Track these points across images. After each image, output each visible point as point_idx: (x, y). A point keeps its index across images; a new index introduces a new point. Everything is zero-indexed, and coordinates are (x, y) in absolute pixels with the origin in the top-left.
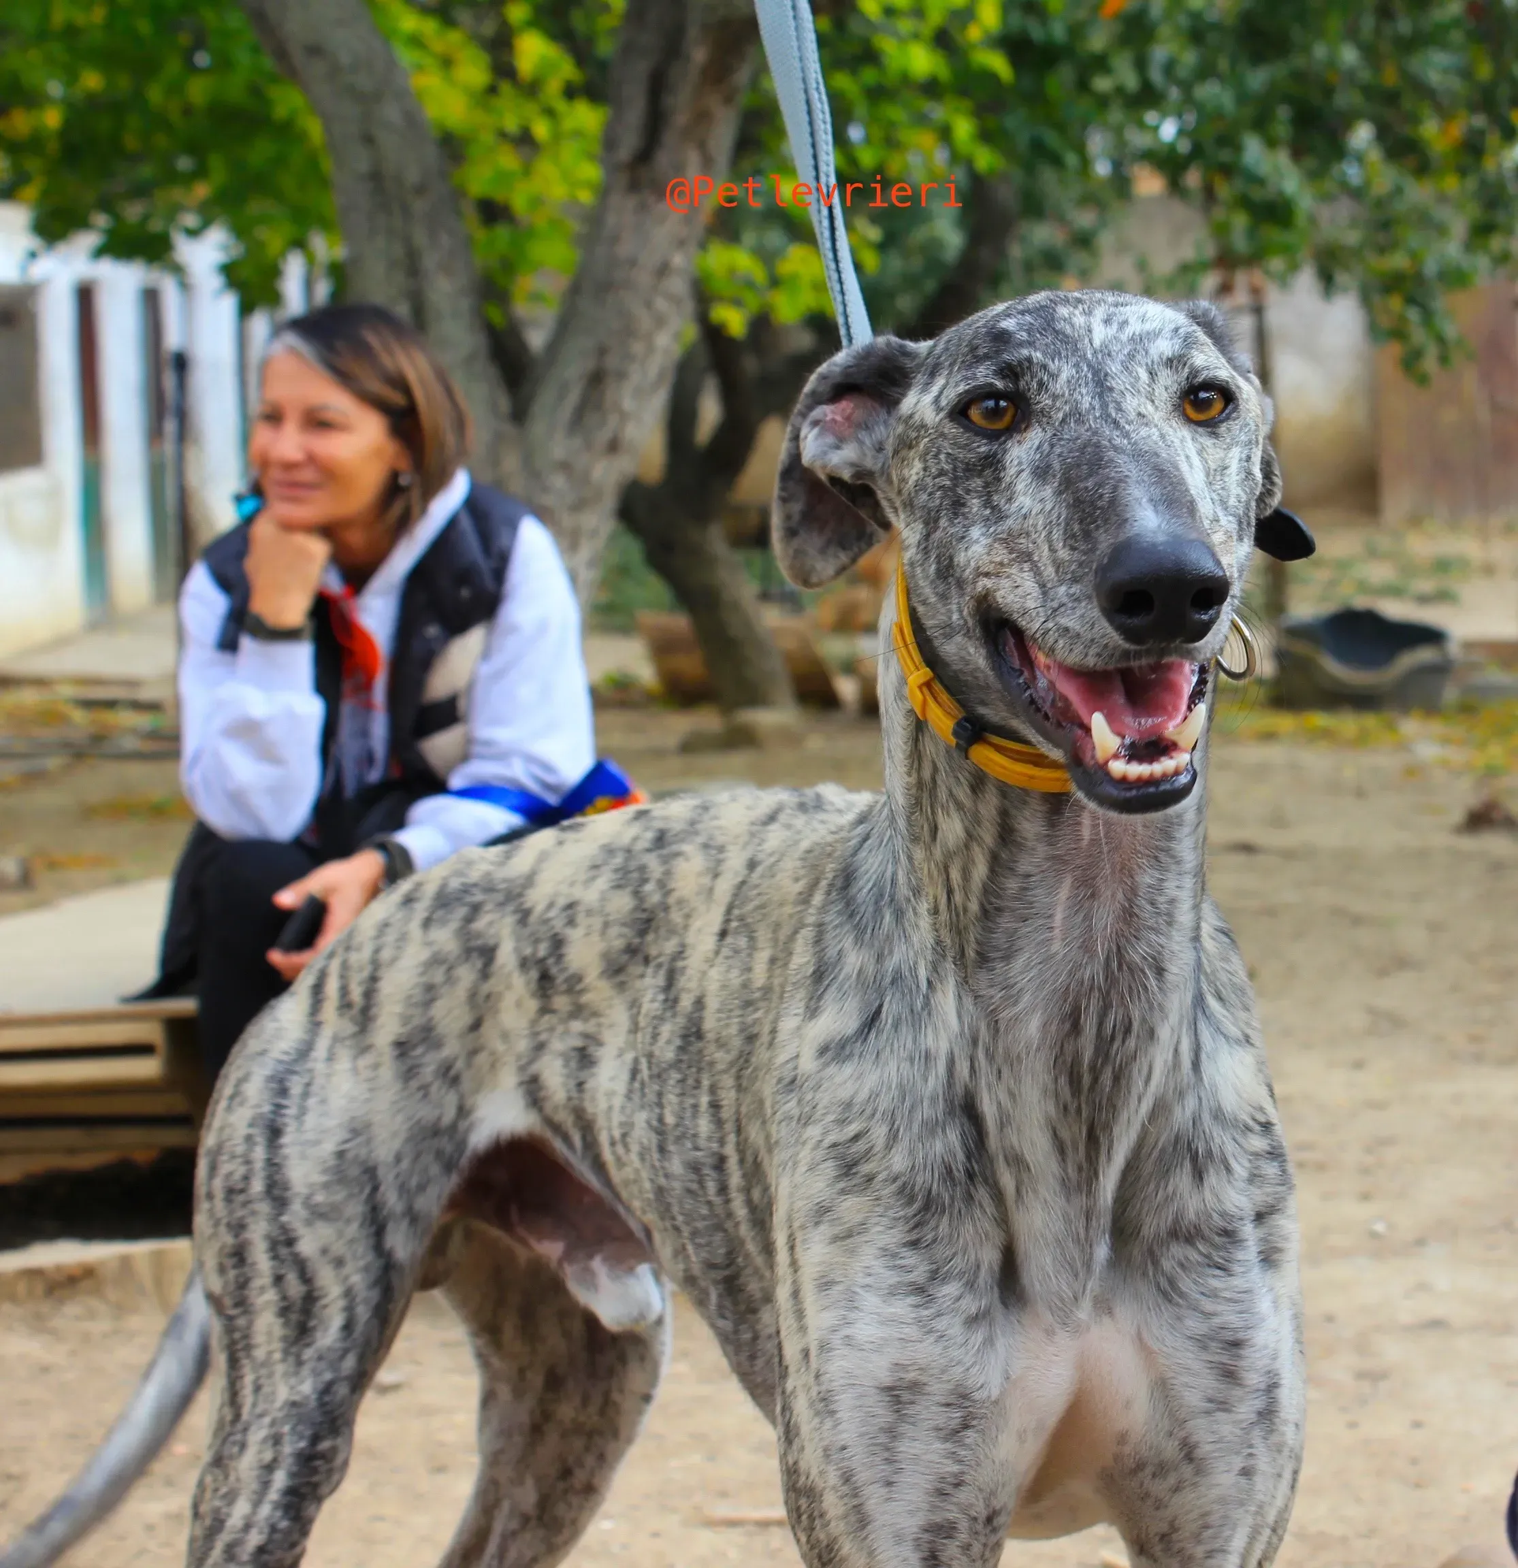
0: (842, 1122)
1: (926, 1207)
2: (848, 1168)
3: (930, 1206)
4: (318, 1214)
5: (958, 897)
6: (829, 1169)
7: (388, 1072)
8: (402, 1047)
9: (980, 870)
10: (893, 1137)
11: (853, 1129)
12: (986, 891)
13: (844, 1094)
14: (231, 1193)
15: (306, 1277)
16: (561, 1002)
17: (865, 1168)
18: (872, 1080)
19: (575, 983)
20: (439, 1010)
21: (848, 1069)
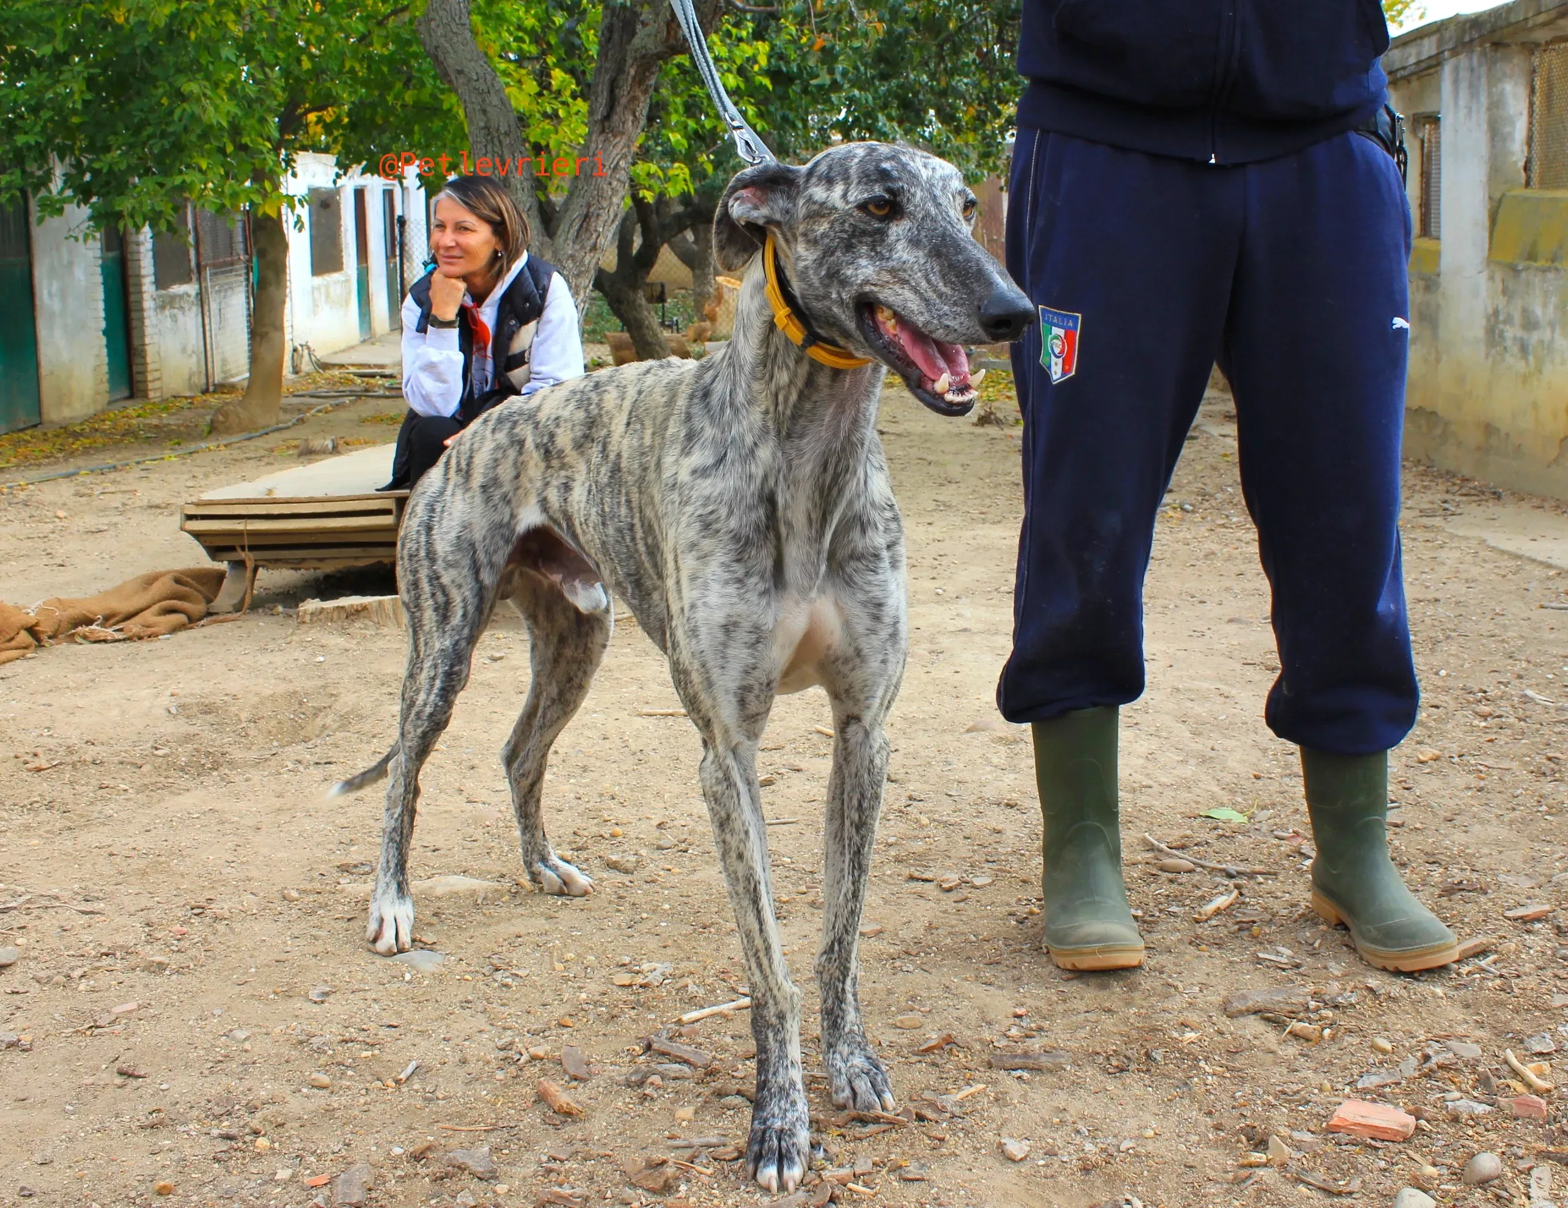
0: (705, 505)
1: (746, 543)
2: (706, 526)
3: (748, 542)
4: (449, 565)
5: (780, 408)
6: (697, 526)
7: (478, 500)
8: (484, 488)
9: (794, 397)
10: (730, 513)
11: (710, 508)
12: (795, 406)
13: (707, 492)
14: (411, 556)
15: (445, 594)
16: (555, 463)
17: (715, 526)
18: (720, 486)
19: (561, 454)
20: (500, 470)
21: (709, 481)
